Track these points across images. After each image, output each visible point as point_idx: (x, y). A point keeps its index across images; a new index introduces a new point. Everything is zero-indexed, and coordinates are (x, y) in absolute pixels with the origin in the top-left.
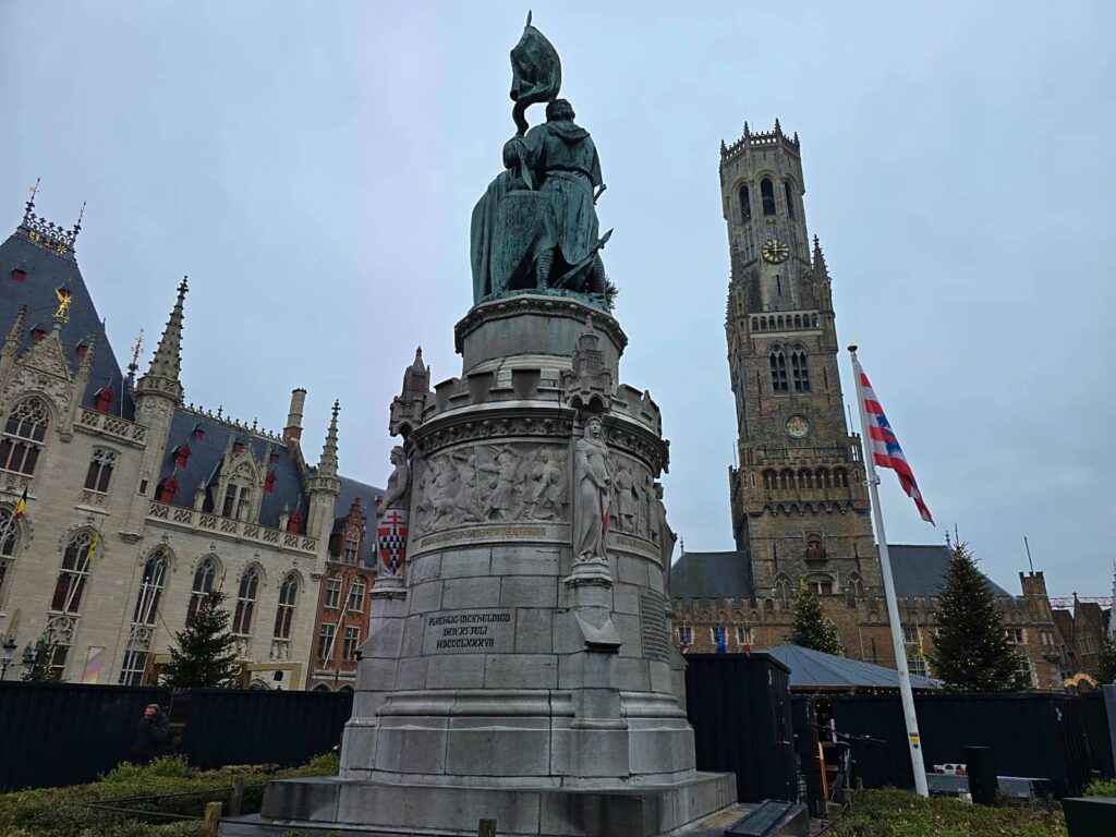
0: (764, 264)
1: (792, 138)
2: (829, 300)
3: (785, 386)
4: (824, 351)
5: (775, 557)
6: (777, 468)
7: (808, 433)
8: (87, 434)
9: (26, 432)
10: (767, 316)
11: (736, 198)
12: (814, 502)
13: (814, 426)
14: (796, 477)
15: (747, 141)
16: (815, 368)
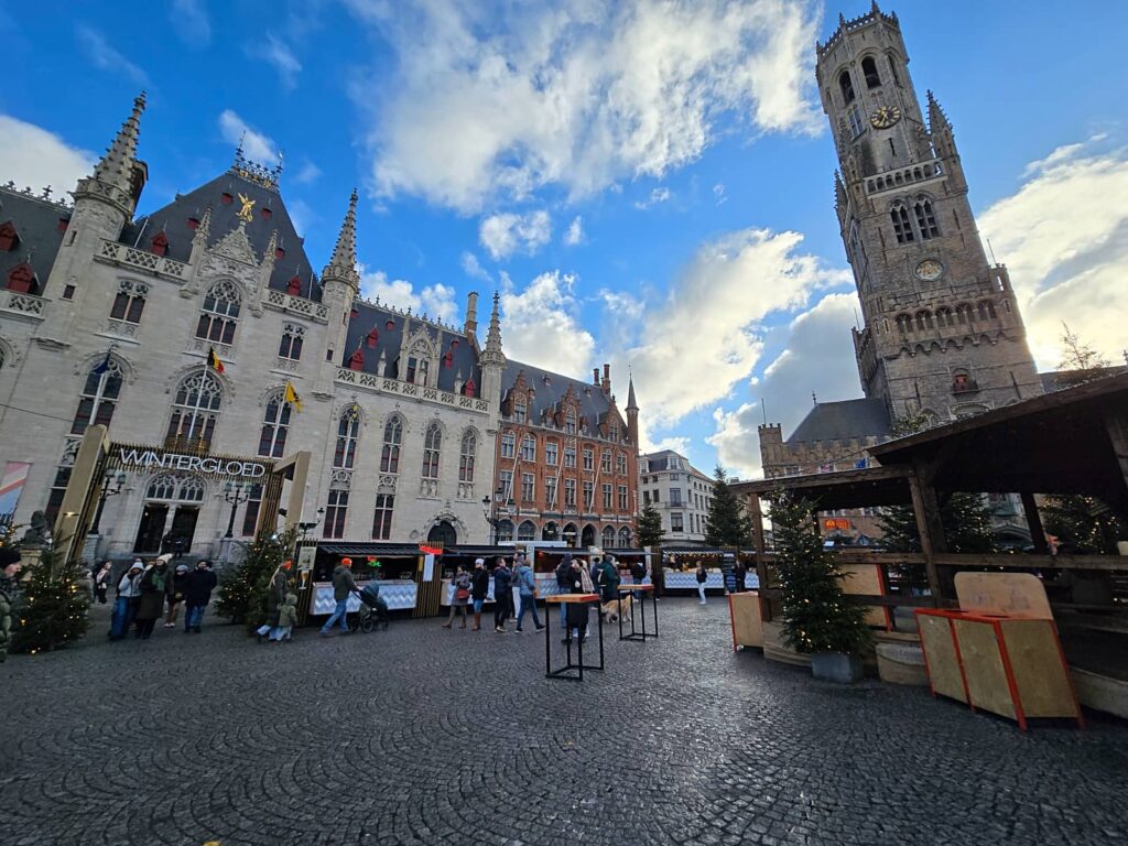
0: (874, 132)
1: (890, 15)
2: (952, 145)
3: (910, 237)
4: (951, 194)
5: (918, 395)
6: (911, 311)
7: (943, 274)
8: (275, 310)
9: (222, 309)
10: (884, 176)
11: (836, 88)
12: (958, 338)
13: (948, 268)
14: (934, 317)
15: (843, 30)
16: (942, 212)
